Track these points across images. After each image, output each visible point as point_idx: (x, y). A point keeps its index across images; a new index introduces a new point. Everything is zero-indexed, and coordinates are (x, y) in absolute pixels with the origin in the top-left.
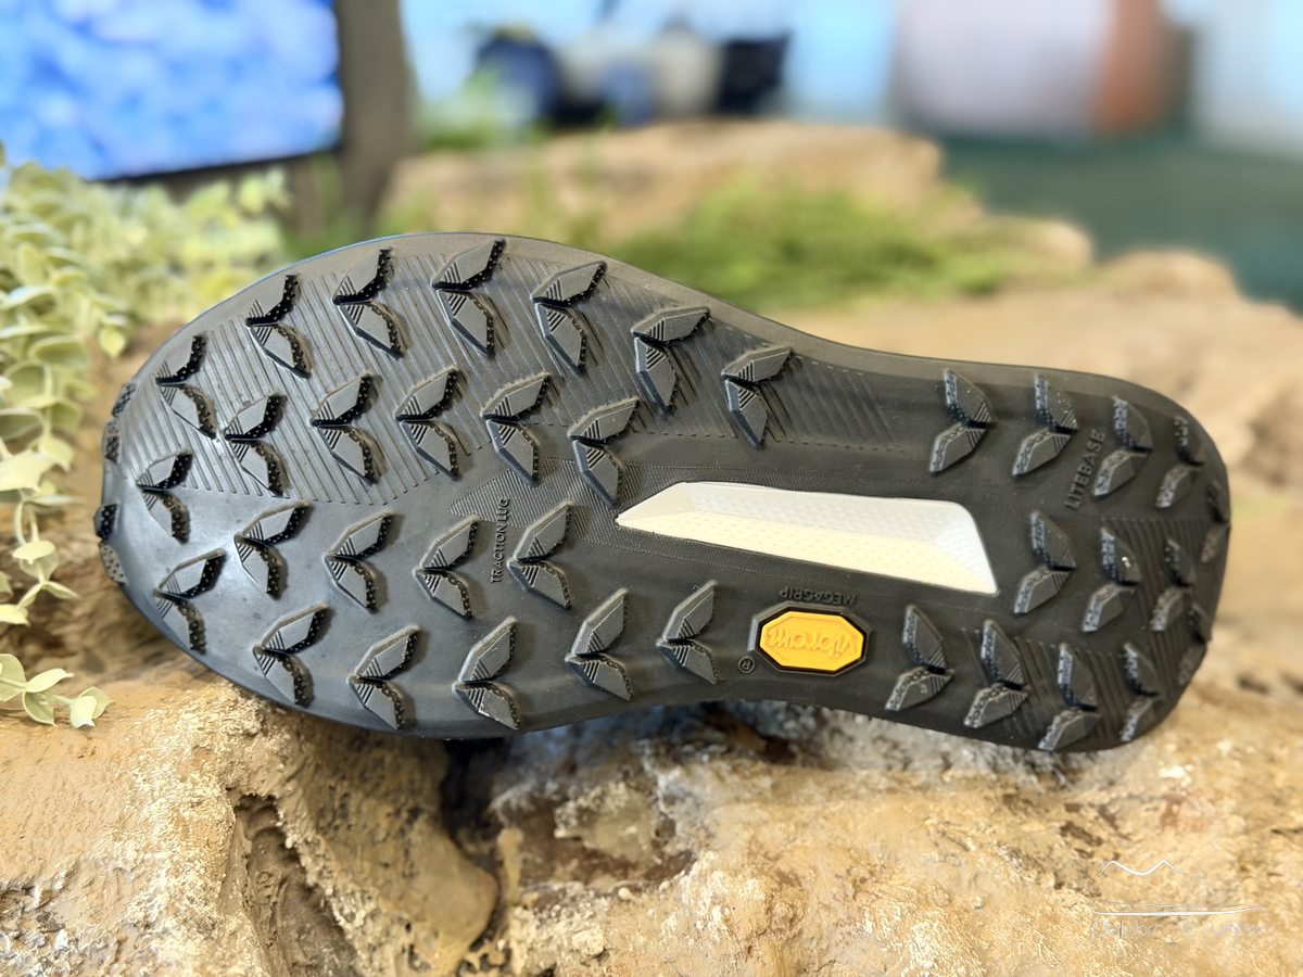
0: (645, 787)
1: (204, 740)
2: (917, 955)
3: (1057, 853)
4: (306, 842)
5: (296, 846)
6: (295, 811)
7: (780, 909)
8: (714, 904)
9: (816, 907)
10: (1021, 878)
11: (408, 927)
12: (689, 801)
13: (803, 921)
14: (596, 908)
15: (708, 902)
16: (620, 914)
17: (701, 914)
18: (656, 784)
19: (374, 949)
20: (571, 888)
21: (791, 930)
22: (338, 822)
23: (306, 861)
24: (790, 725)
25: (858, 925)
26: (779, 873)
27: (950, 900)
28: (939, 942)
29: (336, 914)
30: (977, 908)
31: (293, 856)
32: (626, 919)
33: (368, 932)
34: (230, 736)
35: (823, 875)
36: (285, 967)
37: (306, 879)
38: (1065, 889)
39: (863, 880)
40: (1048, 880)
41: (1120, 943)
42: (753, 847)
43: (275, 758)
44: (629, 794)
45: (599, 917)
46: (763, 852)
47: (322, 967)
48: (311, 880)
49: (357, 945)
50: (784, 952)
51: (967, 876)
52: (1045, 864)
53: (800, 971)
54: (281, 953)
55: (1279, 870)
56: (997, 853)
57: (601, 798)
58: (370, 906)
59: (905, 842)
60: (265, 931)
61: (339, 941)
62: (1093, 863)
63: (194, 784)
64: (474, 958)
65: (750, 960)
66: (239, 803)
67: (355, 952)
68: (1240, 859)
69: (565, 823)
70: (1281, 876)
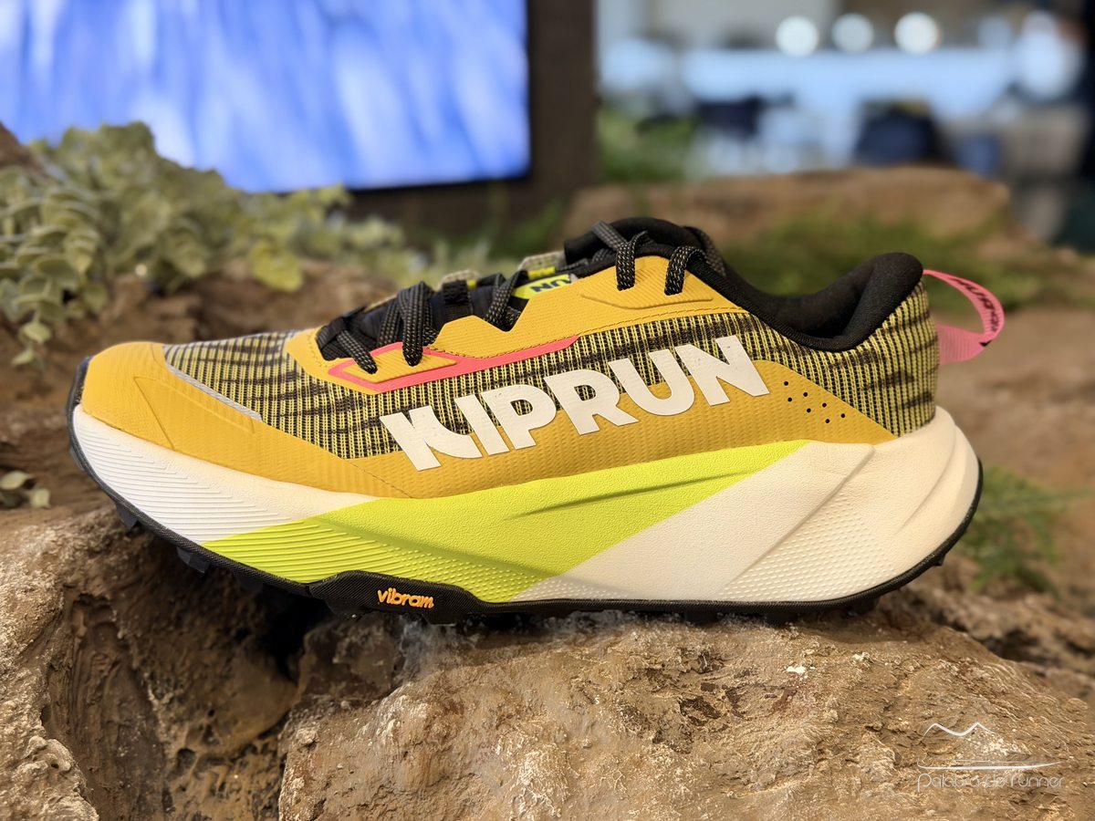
0: (395, 633)
1: (53, 549)
2: (522, 775)
3: (669, 716)
4: (135, 636)
5: (126, 638)
6: (128, 613)
8: (393, 717)
9: (467, 731)
10: (627, 730)
11: (212, 713)
12: (418, 644)
13: (454, 739)
14: (325, 714)
15: (390, 715)
16: (336, 719)
17: (382, 724)
18: (402, 631)
19: (175, 722)
20: (322, 699)
21: (443, 743)
22: (172, 628)
23: (134, 651)
25: (493, 748)
26: (451, 703)
27: (567, 739)
28: (539, 767)
29: (150, 692)
30: (585, 748)
31: (124, 645)
32: (339, 723)
33: (173, 710)
34: (77, 550)
35: (482, 709)
36: (99, 722)
37: (131, 664)
38: (661, 744)
39: (510, 716)
40: (649, 735)
41: (682, 788)
42: (440, 682)
43: (111, 571)
44: (385, 636)
46: (446, 686)
47: (133, 728)
48: (135, 664)
49: (159, 716)
50: (433, 760)
51: (586, 723)
52: (653, 723)
53: (444, 777)
54: (100, 711)
55: (858, 757)
56: (615, 709)
57: (366, 637)
58: (179, 692)
59: (551, 692)
60: (89, 694)
61: (149, 712)
62: (700, 730)
63: (35, 577)
64: (259, 744)
65: (404, 762)
66: (78, 599)
67: (158, 721)
68: (819, 743)
69: (340, 653)
70: (857, 763)
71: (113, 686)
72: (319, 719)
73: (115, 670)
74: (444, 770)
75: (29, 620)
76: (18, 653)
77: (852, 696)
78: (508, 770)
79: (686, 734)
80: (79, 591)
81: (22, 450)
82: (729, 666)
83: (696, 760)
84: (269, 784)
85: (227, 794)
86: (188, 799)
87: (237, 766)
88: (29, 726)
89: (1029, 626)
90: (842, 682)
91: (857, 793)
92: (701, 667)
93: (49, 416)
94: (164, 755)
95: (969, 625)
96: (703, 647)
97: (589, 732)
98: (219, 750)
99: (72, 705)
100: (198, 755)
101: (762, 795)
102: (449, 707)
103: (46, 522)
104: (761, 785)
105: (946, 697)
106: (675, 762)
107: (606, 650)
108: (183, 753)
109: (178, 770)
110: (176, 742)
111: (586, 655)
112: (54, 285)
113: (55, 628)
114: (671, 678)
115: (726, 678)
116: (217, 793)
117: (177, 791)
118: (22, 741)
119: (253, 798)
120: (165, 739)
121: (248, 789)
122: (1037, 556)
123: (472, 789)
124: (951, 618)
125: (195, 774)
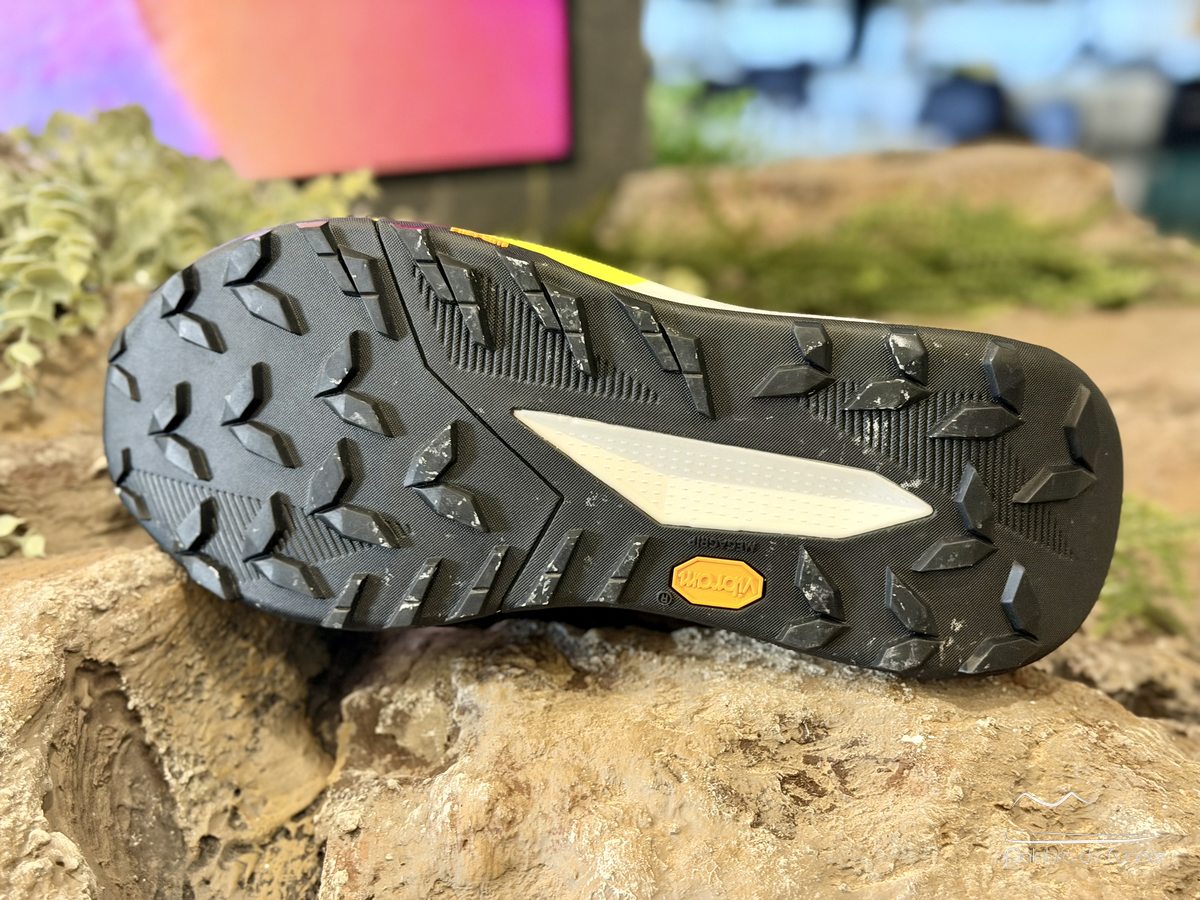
0: (447, 699)
1: (51, 609)
2: (601, 867)
3: (768, 796)
4: (148, 706)
5: (138, 708)
6: (139, 679)
7: (500, 811)
8: (449, 800)
9: (535, 815)
10: (720, 813)
11: (237, 792)
12: (474, 712)
13: (521, 825)
14: (369, 794)
15: (445, 797)
16: (383, 801)
17: (437, 807)
18: (456, 696)
19: (196, 804)
20: (364, 775)
21: (507, 830)
22: (190, 695)
23: (147, 722)
24: (595, 659)
25: (566, 834)
26: (516, 782)
27: (652, 824)
28: (621, 858)
29: (166, 770)
30: (673, 834)
31: (135, 717)
32: (386, 805)
33: (193, 790)
34: (79, 609)
35: (551, 789)
36: (108, 807)
37: (144, 738)
38: (761, 829)
39: (584, 797)
40: (746, 818)
41: (787, 881)
42: (503, 757)
43: (118, 632)
44: (436, 703)
45: (368, 802)
46: (509, 762)
47: (148, 813)
48: (149, 738)
49: (178, 798)
50: (497, 849)
51: (672, 805)
52: (751, 804)
53: (510, 868)
54: (109, 794)
55: (987, 842)
56: (706, 788)
57: (414, 703)
58: (201, 769)
59: (631, 768)
60: (96, 774)
61: (165, 793)
62: (804, 811)
63: (31, 642)
64: (292, 827)
65: (463, 852)
66: (82, 665)
67: (176, 804)
68: (943, 825)
69: (384, 721)
70: (986, 848)
71: (122, 765)
72: (362, 800)
73: (125, 745)
74: (510, 860)
75: (26, 692)
76: (15, 731)
77: (979, 769)
78: (584, 860)
79: (788, 816)
80: (82, 656)
81: (11, 490)
82: (834, 734)
83: (801, 848)
84: (305, 875)
85: (257, 887)
86: (212, 894)
87: (268, 853)
88: (29, 818)
89: (1164, 676)
90: (966, 753)
91: (988, 884)
92: (803, 736)
93: (41, 450)
94: (184, 843)
95: (1096, 675)
96: (804, 714)
97: (677, 814)
98: (246, 836)
99: (77, 788)
100: (223, 843)
101: (880, 887)
102: (513, 787)
103: (42, 576)
104: (878, 875)
105: (1084, 768)
106: (778, 851)
107: (692, 718)
108: (206, 839)
109: (200, 861)
110: (197, 829)
111: (670, 724)
112: (44, 297)
113: (56, 700)
114: (769, 751)
115: (830, 748)
116: (246, 885)
117: (200, 885)
118: (21, 835)
119: (288, 889)
120: (185, 825)
121: (281, 880)
122: (1164, 592)
123: (543, 882)
124: (1077, 669)
125: (220, 865)
